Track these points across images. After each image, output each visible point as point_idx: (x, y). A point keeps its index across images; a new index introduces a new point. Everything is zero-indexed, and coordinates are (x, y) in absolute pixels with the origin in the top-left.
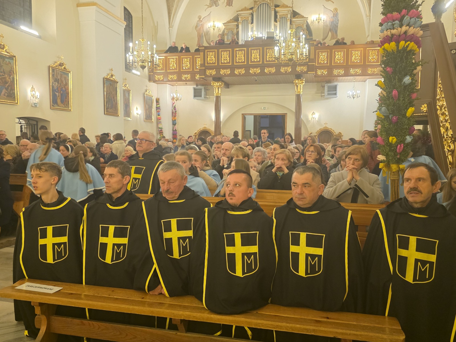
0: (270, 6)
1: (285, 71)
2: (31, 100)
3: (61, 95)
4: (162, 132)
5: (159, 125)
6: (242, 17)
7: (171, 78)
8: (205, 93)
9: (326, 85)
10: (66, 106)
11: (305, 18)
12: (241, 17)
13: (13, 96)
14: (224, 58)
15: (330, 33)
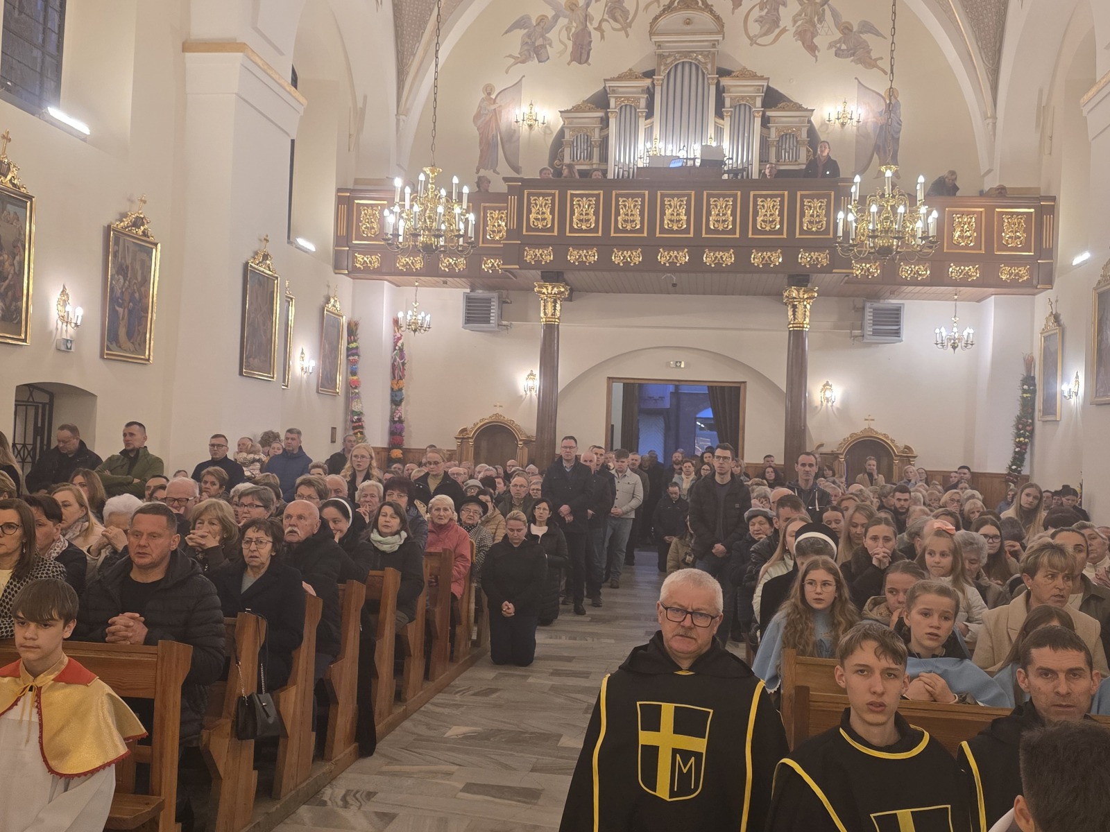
0: (706, 73)
1: (764, 262)
2: (57, 329)
3: (130, 312)
4: (362, 427)
5: (354, 404)
6: (622, 97)
7: (404, 266)
8: (500, 313)
9: (868, 305)
10: (137, 346)
11: (806, 110)
12: (616, 98)
13: (16, 318)
14: (582, 217)
15: (875, 154)
